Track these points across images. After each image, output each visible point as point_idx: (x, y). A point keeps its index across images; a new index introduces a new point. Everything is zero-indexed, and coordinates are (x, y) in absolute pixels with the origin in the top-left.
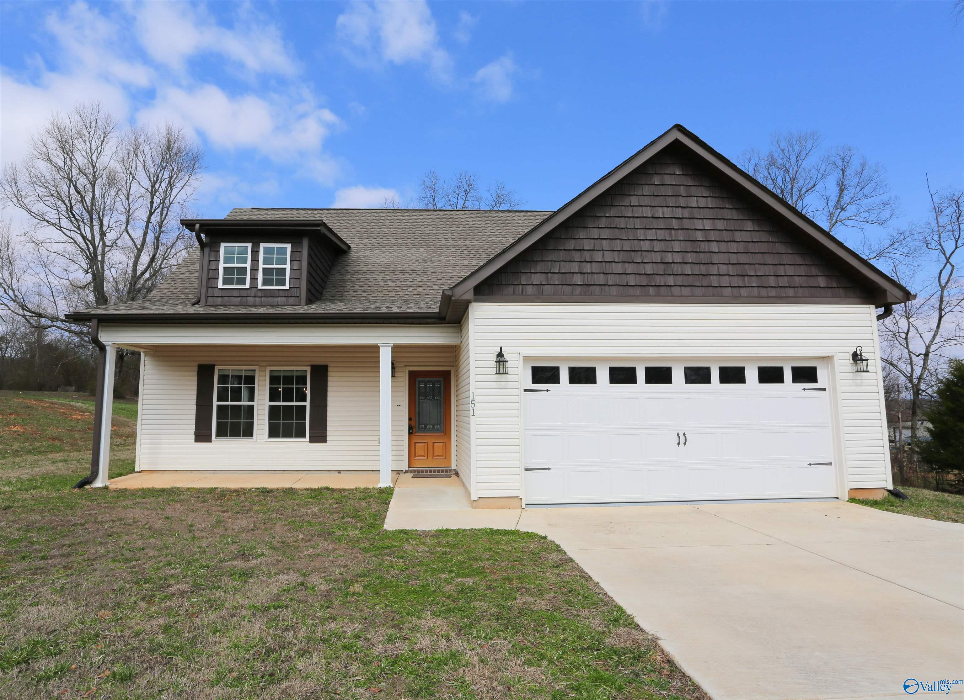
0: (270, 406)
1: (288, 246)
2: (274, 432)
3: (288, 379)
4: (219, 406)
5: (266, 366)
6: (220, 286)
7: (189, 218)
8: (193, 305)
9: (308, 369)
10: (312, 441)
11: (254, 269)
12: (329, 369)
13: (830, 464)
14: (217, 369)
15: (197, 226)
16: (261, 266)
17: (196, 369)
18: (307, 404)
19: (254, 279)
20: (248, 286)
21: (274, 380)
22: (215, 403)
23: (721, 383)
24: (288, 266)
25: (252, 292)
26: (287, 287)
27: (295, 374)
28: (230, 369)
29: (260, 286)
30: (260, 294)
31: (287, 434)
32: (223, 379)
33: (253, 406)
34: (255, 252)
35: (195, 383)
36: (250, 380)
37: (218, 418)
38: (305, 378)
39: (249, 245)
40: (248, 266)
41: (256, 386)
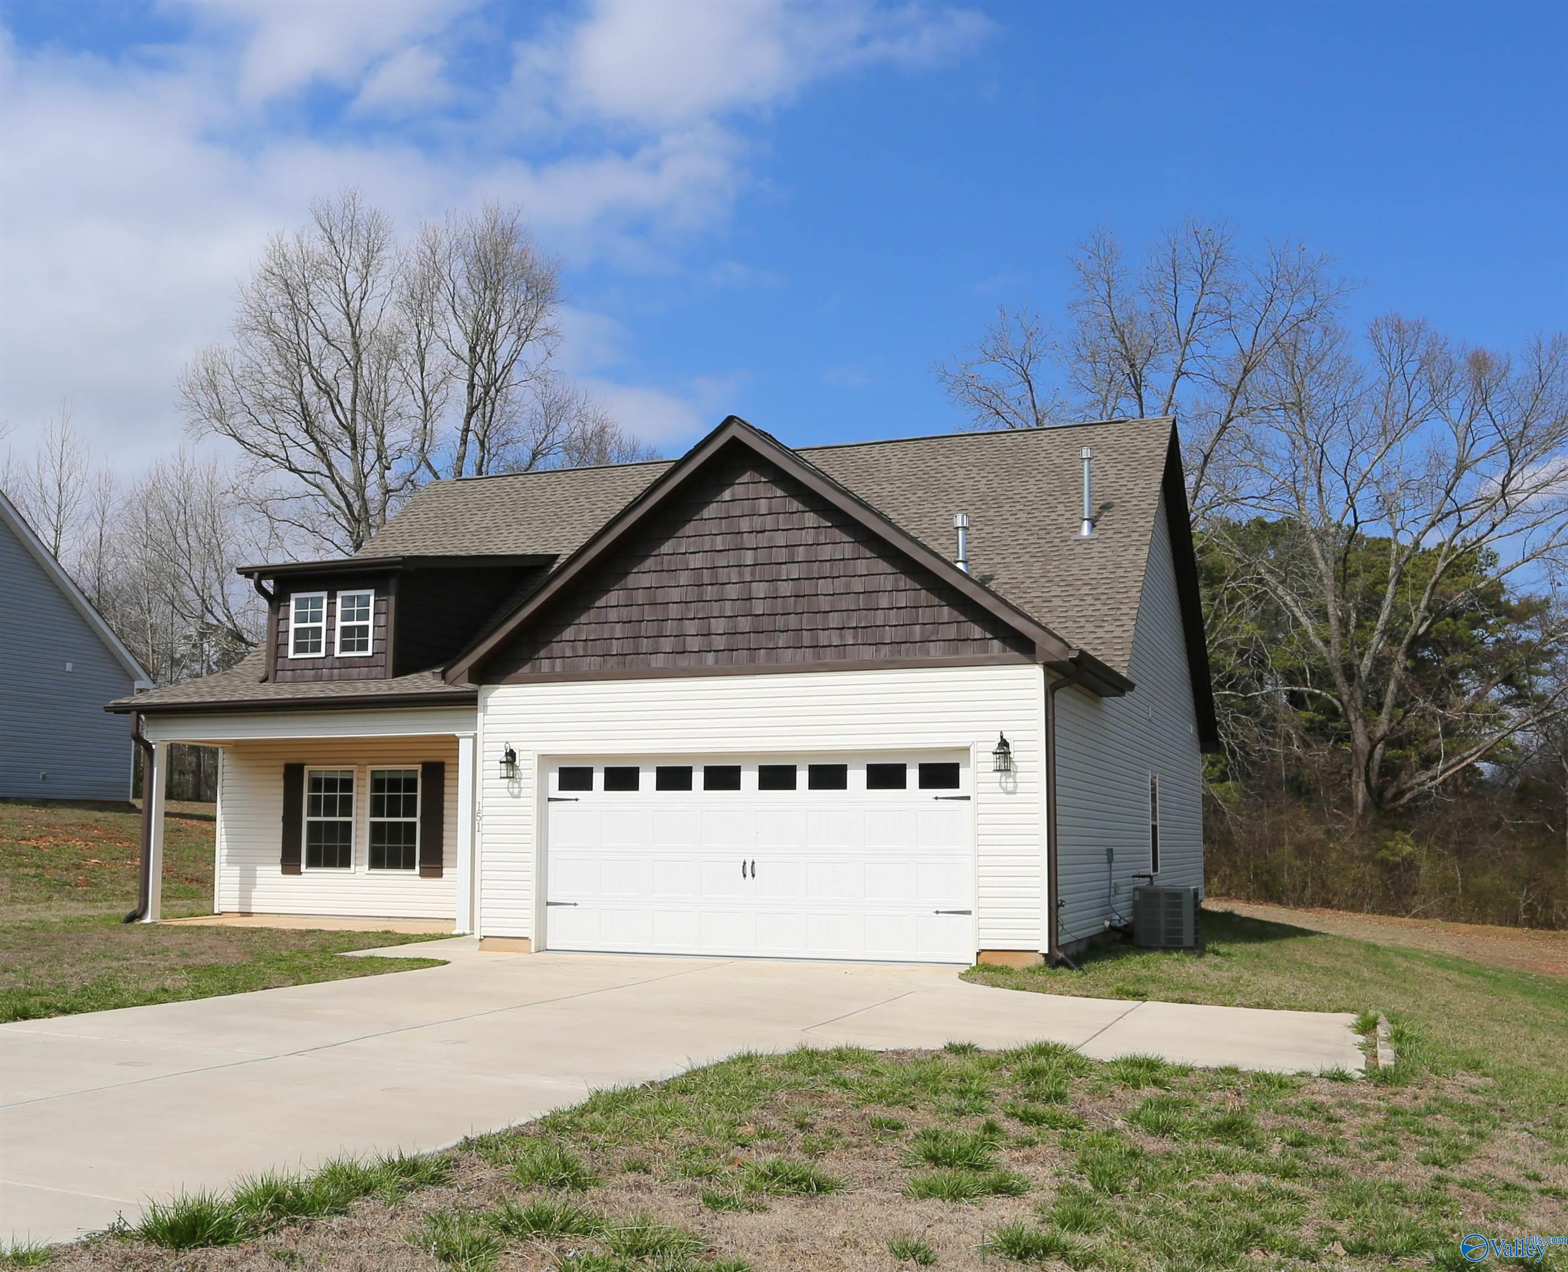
0: (373, 824)
1: (371, 592)
2: (377, 861)
3: (394, 784)
4: (310, 823)
5: (366, 765)
6: (291, 655)
7: (247, 564)
8: (261, 682)
9: (419, 768)
10: (422, 875)
11: (331, 629)
12: (446, 768)
13: (969, 913)
14: (307, 769)
15: (256, 575)
16: (339, 624)
17: (282, 770)
18: (417, 820)
19: (330, 643)
20: (322, 654)
21: (377, 784)
22: (306, 819)
23: (810, 788)
24: (370, 623)
25: (328, 662)
26: (369, 653)
27: (403, 776)
28: (324, 770)
29: (337, 654)
30: (337, 664)
31: (394, 863)
32: (316, 784)
33: (350, 823)
34: (332, 605)
35: (281, 791)
36: (347, 785)
37: (310, 839)
38: (415, 780)
39: (324, 594)
40: (323, 624)
41: (354, 794)
